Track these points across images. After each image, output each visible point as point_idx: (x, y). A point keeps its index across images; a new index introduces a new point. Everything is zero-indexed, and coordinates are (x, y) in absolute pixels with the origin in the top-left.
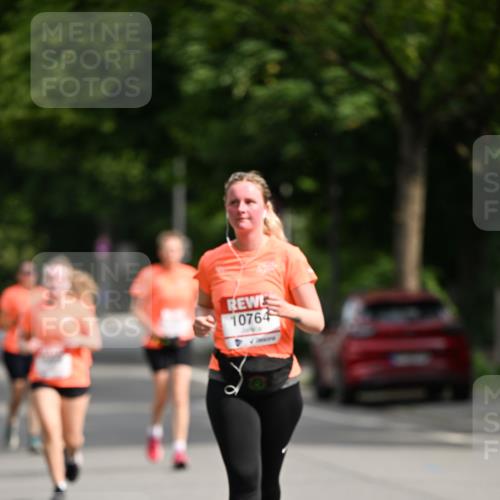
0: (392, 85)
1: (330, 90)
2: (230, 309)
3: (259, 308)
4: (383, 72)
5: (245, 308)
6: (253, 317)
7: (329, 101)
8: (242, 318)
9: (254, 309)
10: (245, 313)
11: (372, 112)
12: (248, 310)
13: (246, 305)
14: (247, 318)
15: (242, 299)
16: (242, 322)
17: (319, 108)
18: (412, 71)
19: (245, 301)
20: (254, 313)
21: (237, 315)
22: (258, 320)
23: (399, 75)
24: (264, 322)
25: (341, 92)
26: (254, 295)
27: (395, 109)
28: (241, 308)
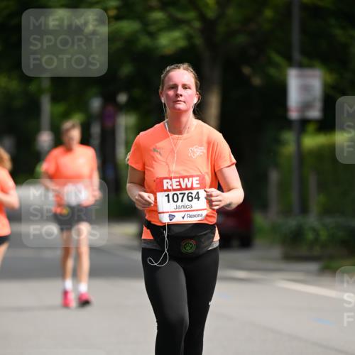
0: (197, 24)
1: (153, 28)
2: (165, 188)
3: (192, 188)
4: (191, 15)
5: (179, 187)
6: (186, 196)
7: (152, 35)
8: (175, 196)
9: (187, 189)
10: (178, 192)
11: (182, 44)
12: (181, 189)
13: (180, 185)
14: (180, 196)
15: (178, 180)
16: (176, 200)
17: (145, 41)
18: (211, 14)
19: (179, 182)
20: (187, 192)
21: (171, 194)
22: (190, 198)
23: (202, 17)
24: (195, 200)
25: (161, 30)
26: (188, 177)
27: (199, 41)
28: (175, 187)
